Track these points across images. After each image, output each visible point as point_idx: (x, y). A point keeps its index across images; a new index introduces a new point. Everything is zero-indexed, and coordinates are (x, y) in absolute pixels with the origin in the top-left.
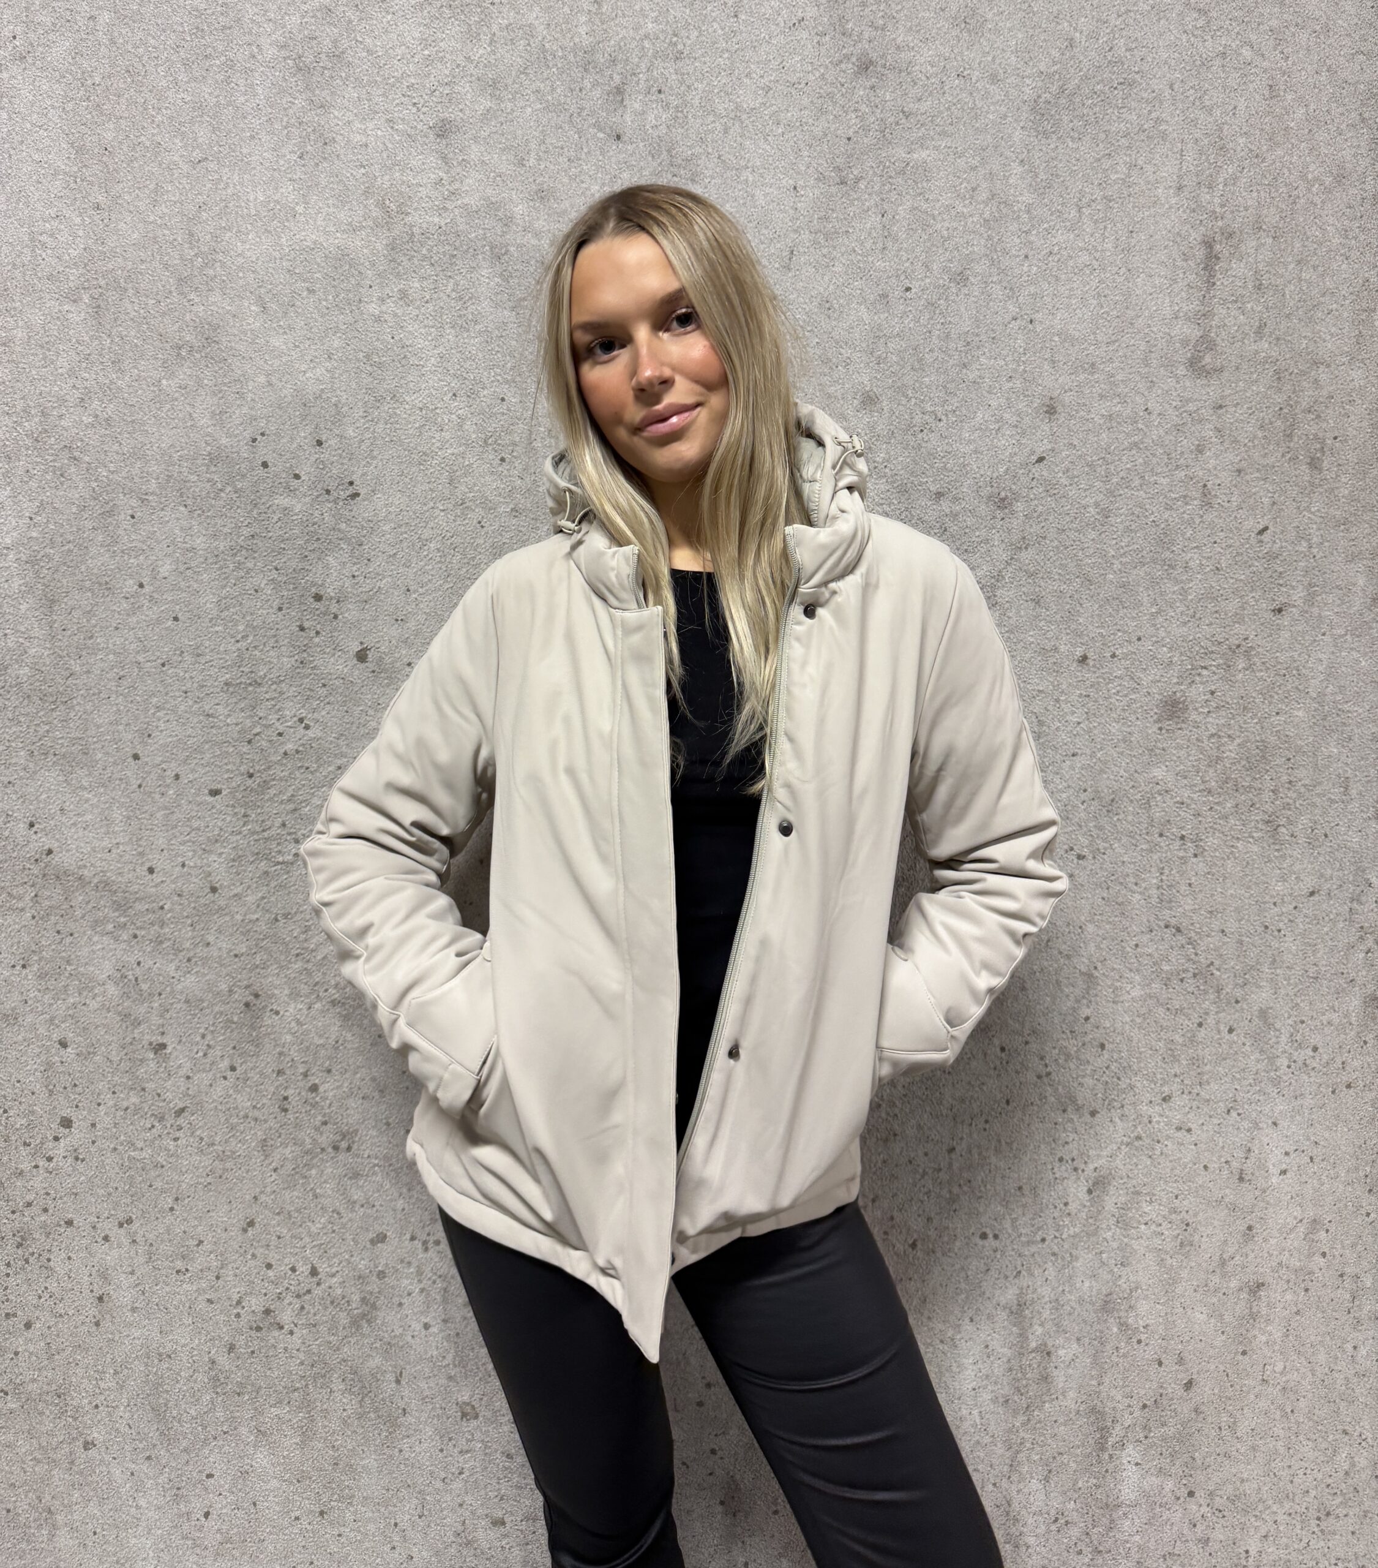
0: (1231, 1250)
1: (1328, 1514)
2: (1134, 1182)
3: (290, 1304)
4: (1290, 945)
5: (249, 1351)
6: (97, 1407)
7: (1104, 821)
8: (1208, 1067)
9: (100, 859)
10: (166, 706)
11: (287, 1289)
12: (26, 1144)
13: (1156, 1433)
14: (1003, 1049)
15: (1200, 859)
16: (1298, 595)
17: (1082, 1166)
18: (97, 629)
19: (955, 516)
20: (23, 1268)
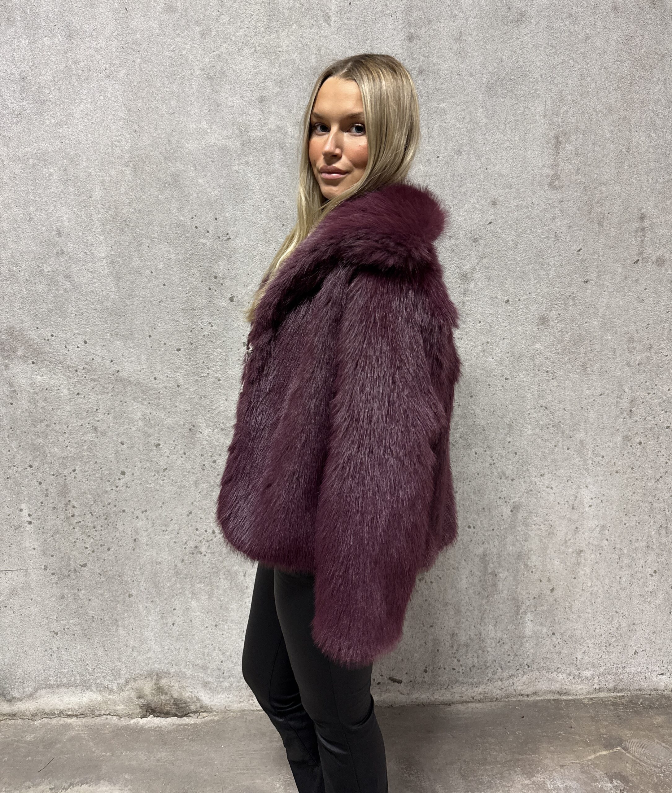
0: (569, 537)
1: (610, 645)
2: (530, 508)
3: (205, 544)
4: (592, 415)
5: (190, 561)
6: (133, 581)
7: (516, 365)
8: (559, 463)
9: (137, 374)
10: (161, 317)
11: (204, 538)
12: (109, 481)
13: (539, 609)
14: (476, 453)
15: (554, 380)
16: (594, 276)
17: (508, 501)
18: (136, 289)
19: (457, 245)
20: (107, 528)
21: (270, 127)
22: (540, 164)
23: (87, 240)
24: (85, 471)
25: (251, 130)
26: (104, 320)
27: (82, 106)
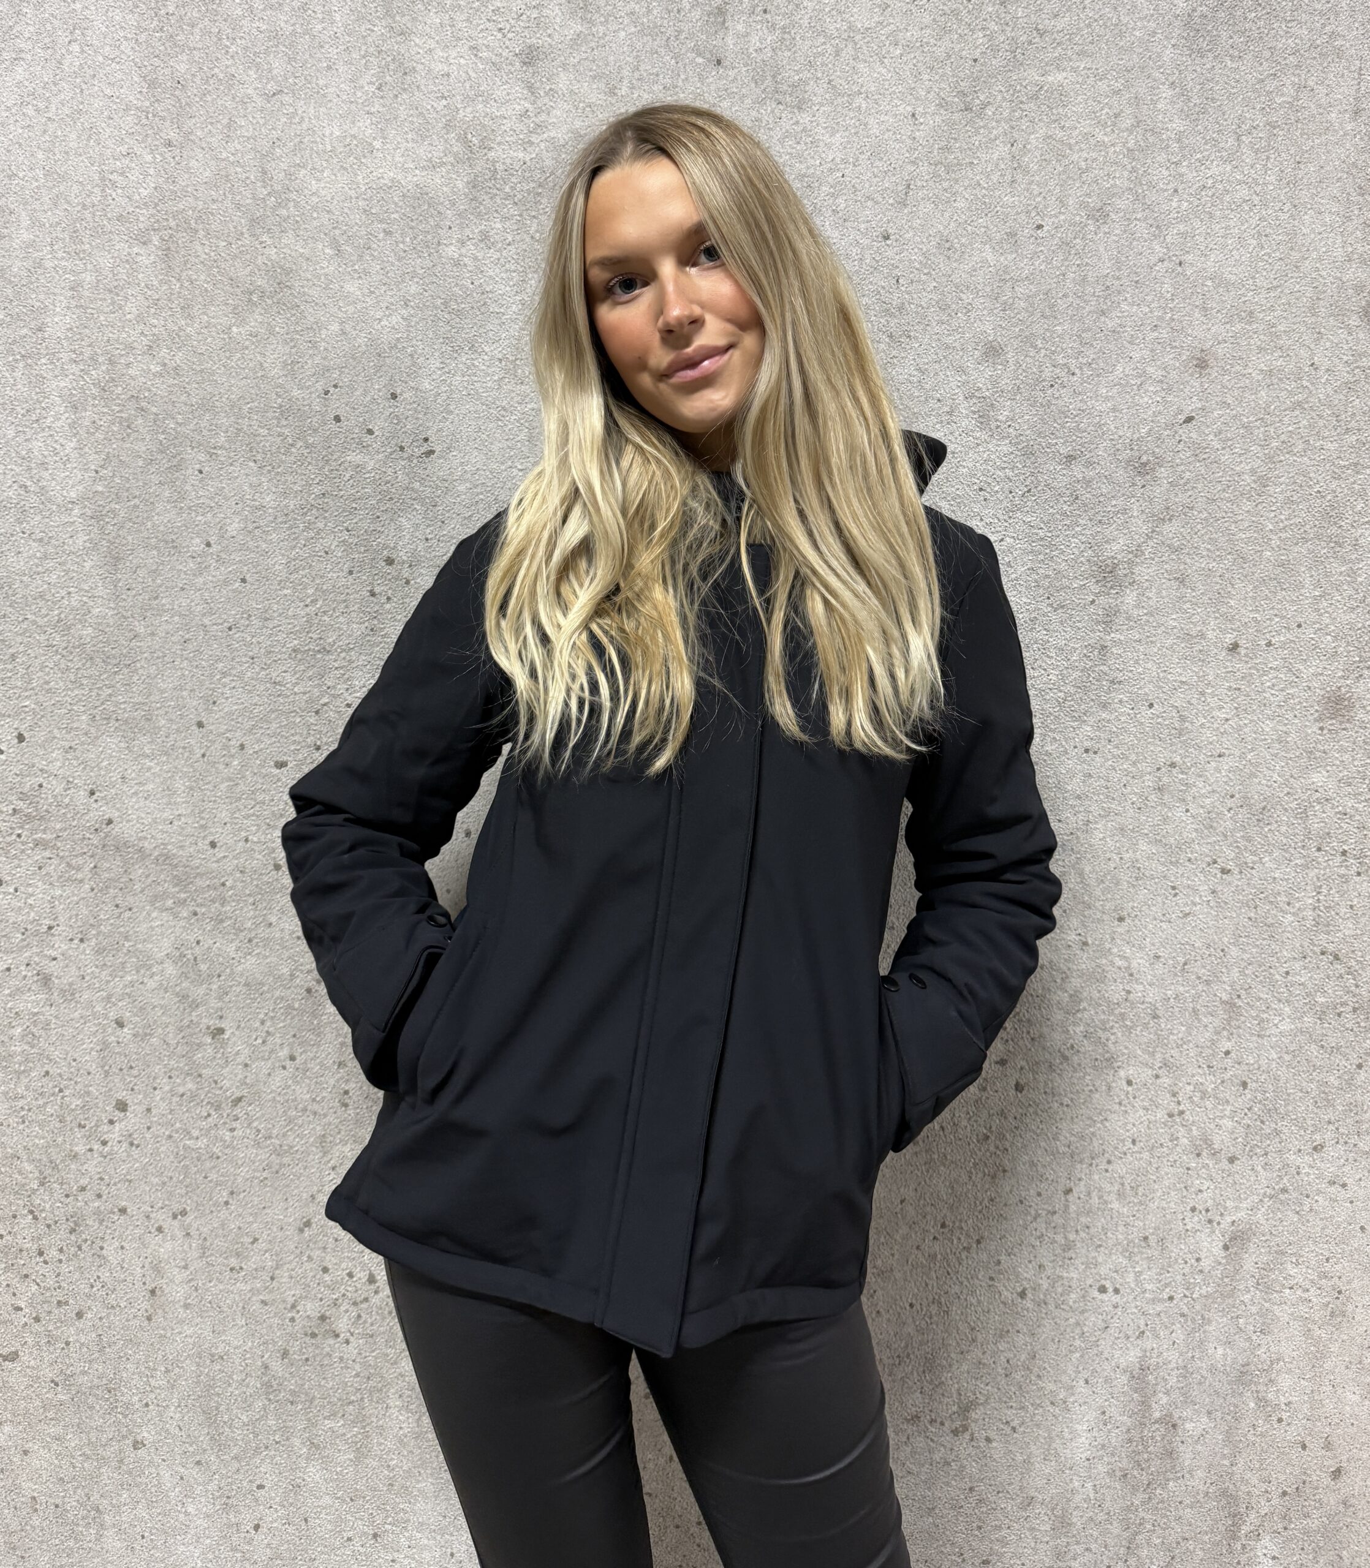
2: (1278, 1240)
3: (347, 1311)
5: (304, 1357)
6: (147, 1405)
7: (1253, 831)
9: (161, 831)
10: (234, 672)
11: (344, 1295)
12: (81, 1126)
13: (1298, 1524)
14: (1128, 1081)
17: (1218, 1218)
18: (162, 589)
19: (1088, 482)
20: (75, 1255)
21: (552, 135)
22: (1339, 253)
23: (30, 450)
24: (16, 1098)
25: (499, 144)
26: (73, 679)
27: (20, 72)
